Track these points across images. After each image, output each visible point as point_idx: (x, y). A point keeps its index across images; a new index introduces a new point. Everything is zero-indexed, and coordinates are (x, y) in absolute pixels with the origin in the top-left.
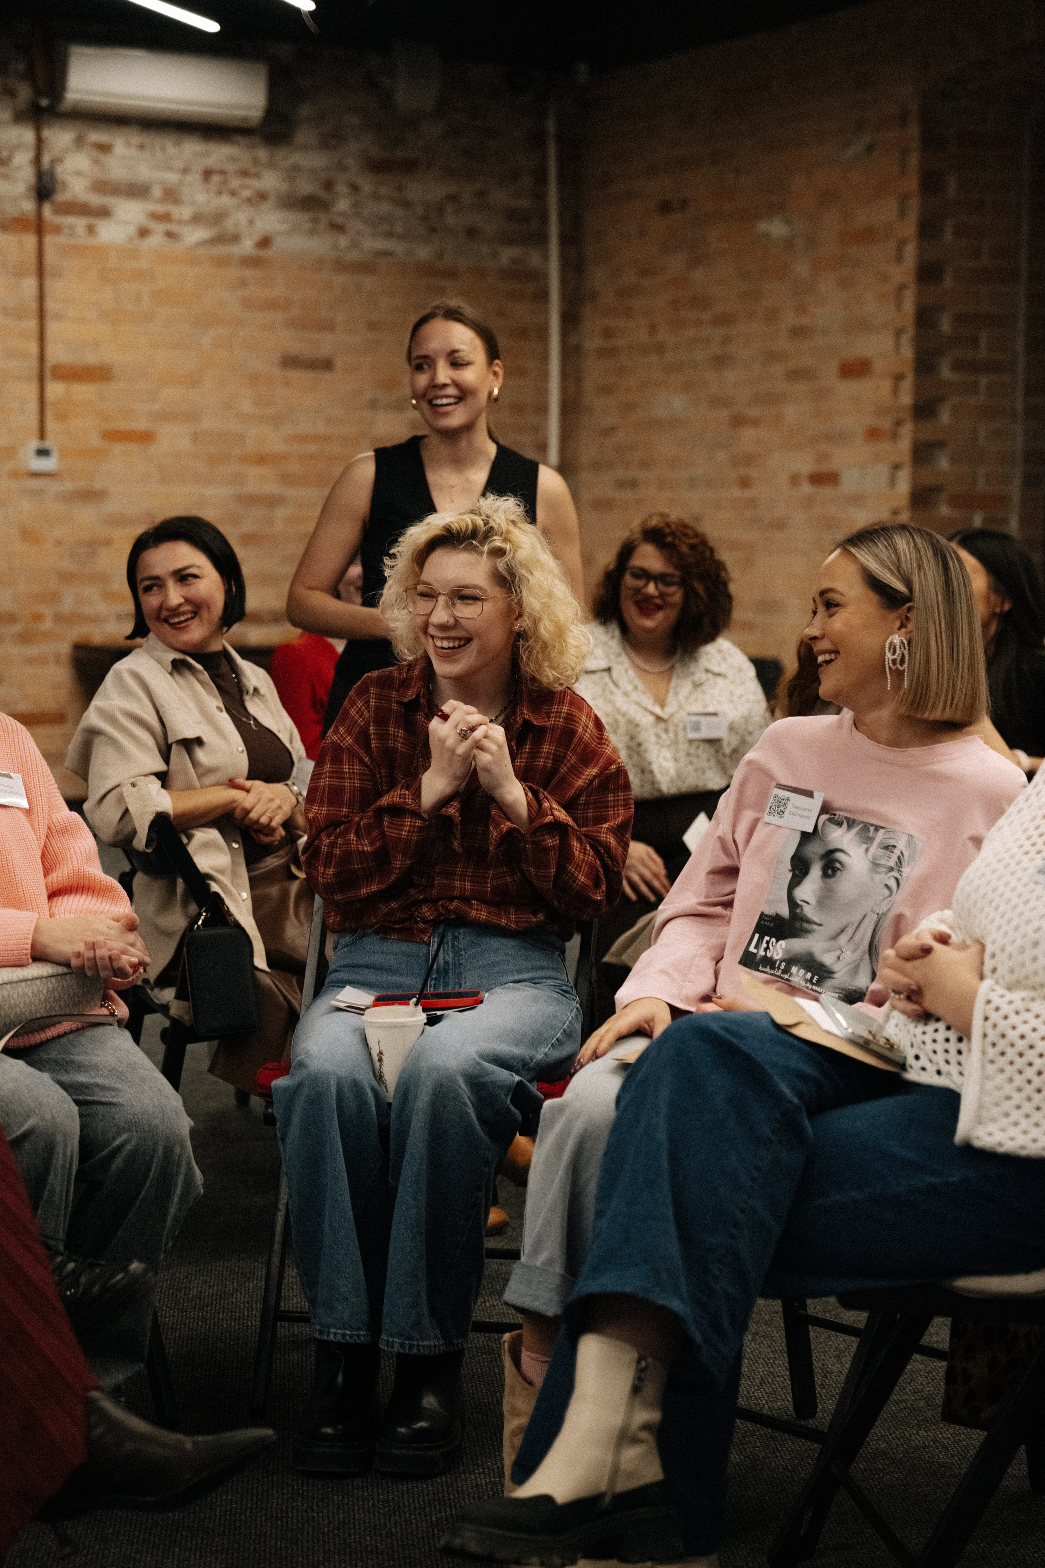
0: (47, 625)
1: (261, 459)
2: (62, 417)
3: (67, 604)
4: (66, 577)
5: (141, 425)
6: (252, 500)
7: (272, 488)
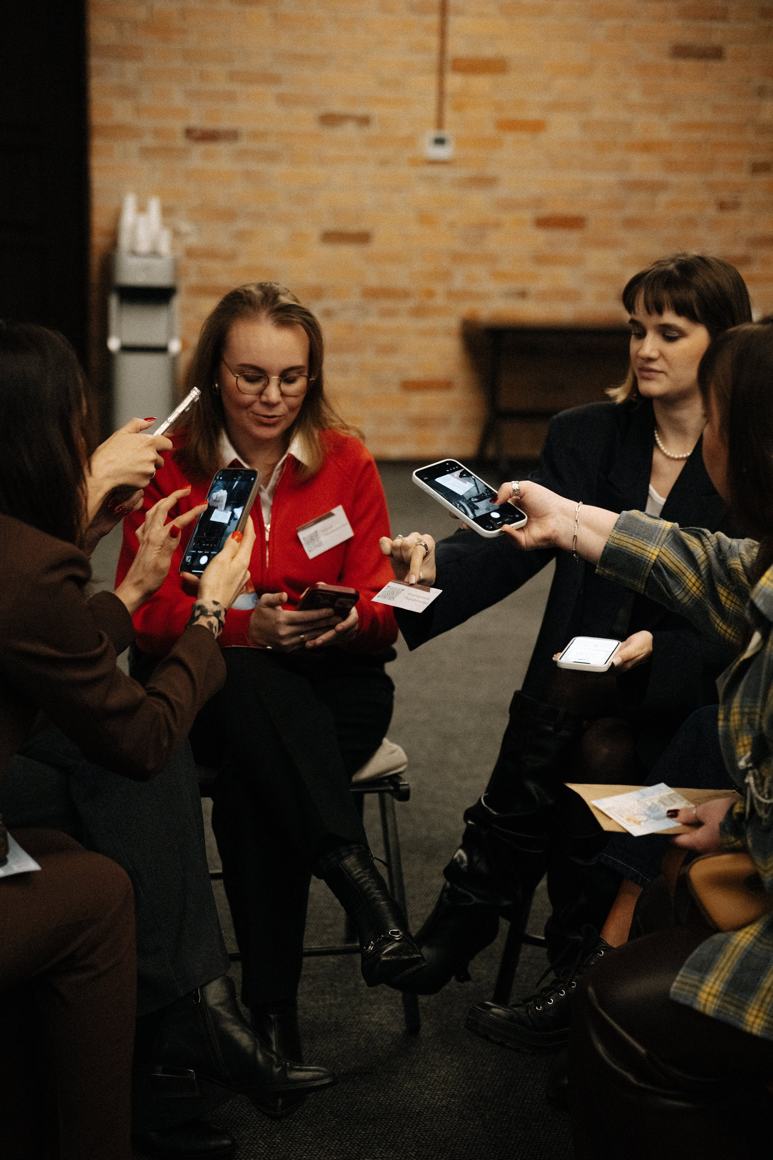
0: (440, 301)
1: (647, 147)
2: (459, 107)
3: (458, 282)
4: (458, 258)
5: (533, 115)
6: (636, 186)
7: (657, 174)
